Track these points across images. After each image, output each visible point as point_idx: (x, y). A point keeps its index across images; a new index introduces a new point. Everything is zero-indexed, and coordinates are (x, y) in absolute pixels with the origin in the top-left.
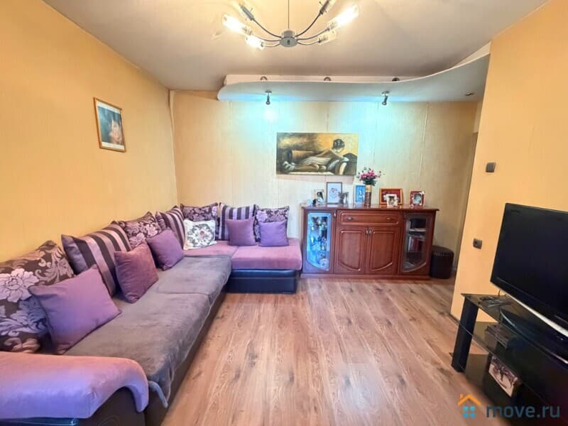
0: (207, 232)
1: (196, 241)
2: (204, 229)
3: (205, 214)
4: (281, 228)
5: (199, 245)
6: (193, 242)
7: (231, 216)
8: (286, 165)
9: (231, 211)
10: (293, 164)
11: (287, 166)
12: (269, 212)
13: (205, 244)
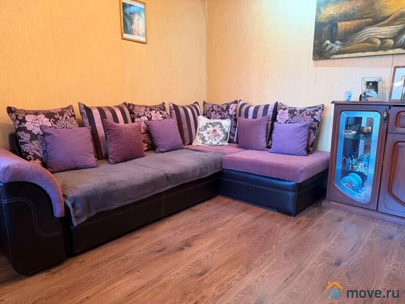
0: (219, 132)
1: (207, 139)
2: (217, 127)
3: (223, 112)
4: (299, 132)
5: (208, 143)
6: (203, 139)
7: (246, 115)
8: (327, 45)
9: (247, 109)
10: (338, 42)
11: (329, 47)
12: (292, 112)
13: (215, 143)
